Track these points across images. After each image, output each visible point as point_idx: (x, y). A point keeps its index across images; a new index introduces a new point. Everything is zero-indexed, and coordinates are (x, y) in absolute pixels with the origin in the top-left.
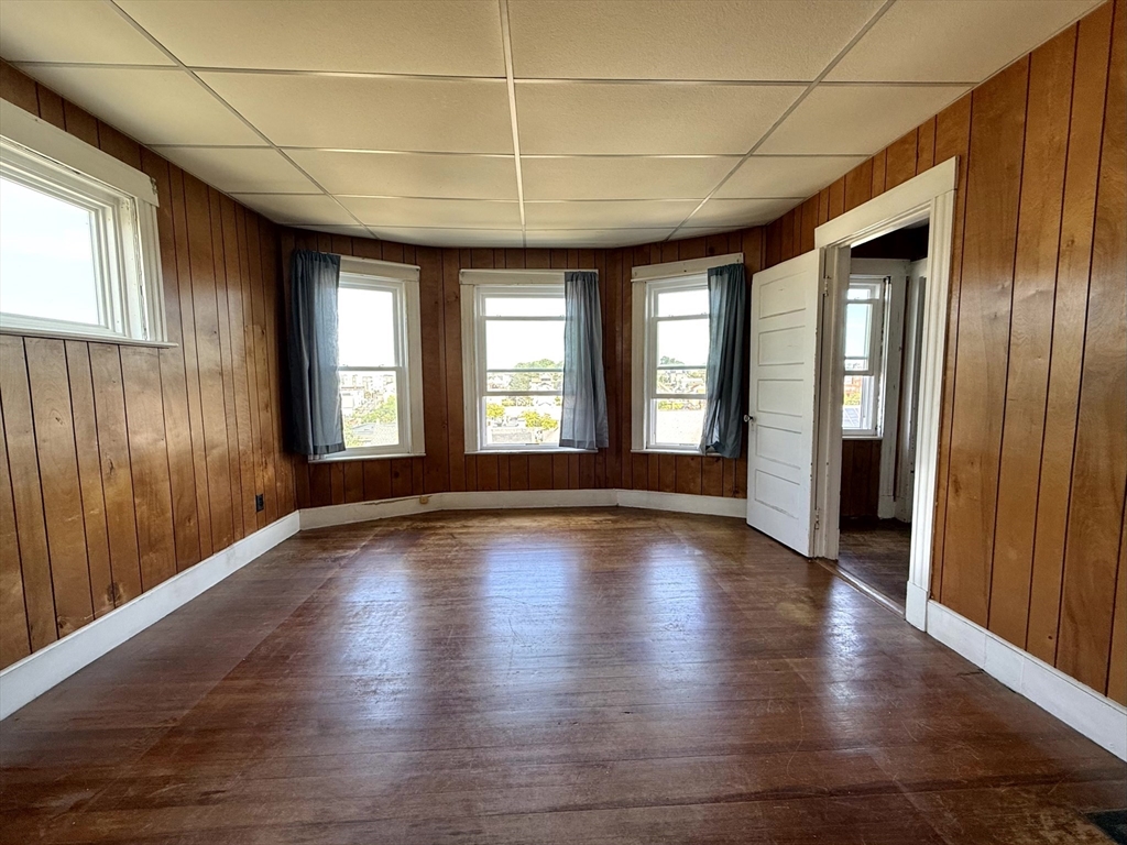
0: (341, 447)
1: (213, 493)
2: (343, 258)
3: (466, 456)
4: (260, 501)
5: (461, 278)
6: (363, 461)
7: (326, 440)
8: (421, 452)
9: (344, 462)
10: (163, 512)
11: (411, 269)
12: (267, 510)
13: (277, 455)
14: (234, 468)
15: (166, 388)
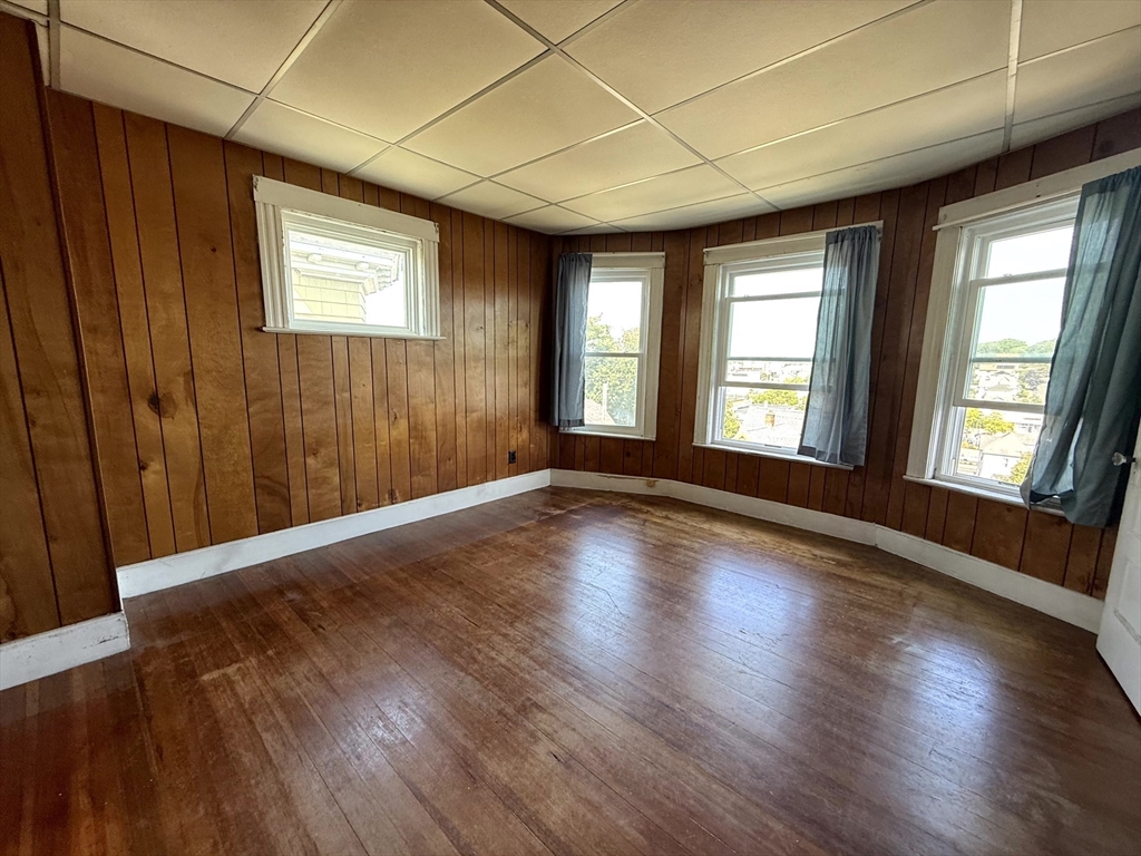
0: (581, 423)
1: (470, 444)
2: (594, 255)
3: (695, 447)
4: (512, 457)
5: (705, 259)
6: (601, 437)
7: (568, 414)
8: (652, 437)
9: (585, 436)
10: (430, 451)
11: (657, 256)
12: (517, 463)
13: (533, 423)
14: (489, 428)
15: (438, 368)
